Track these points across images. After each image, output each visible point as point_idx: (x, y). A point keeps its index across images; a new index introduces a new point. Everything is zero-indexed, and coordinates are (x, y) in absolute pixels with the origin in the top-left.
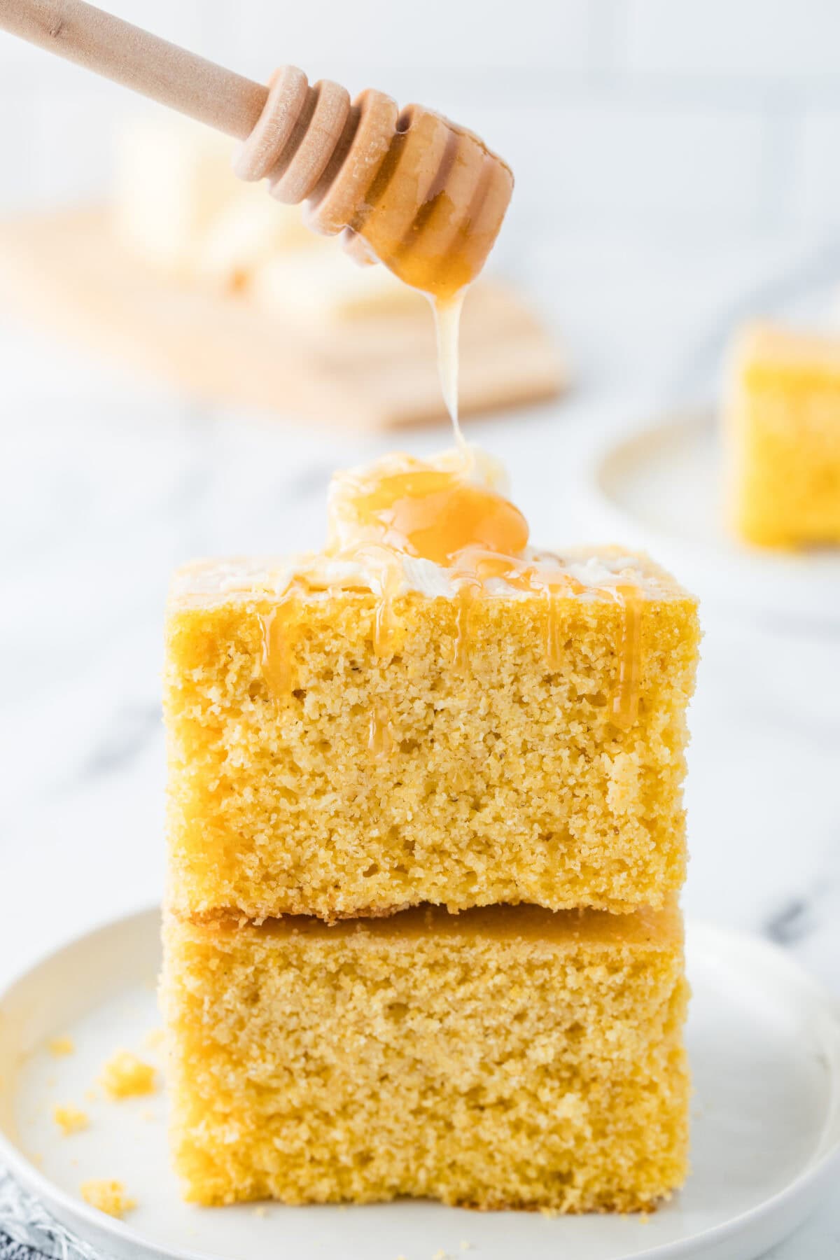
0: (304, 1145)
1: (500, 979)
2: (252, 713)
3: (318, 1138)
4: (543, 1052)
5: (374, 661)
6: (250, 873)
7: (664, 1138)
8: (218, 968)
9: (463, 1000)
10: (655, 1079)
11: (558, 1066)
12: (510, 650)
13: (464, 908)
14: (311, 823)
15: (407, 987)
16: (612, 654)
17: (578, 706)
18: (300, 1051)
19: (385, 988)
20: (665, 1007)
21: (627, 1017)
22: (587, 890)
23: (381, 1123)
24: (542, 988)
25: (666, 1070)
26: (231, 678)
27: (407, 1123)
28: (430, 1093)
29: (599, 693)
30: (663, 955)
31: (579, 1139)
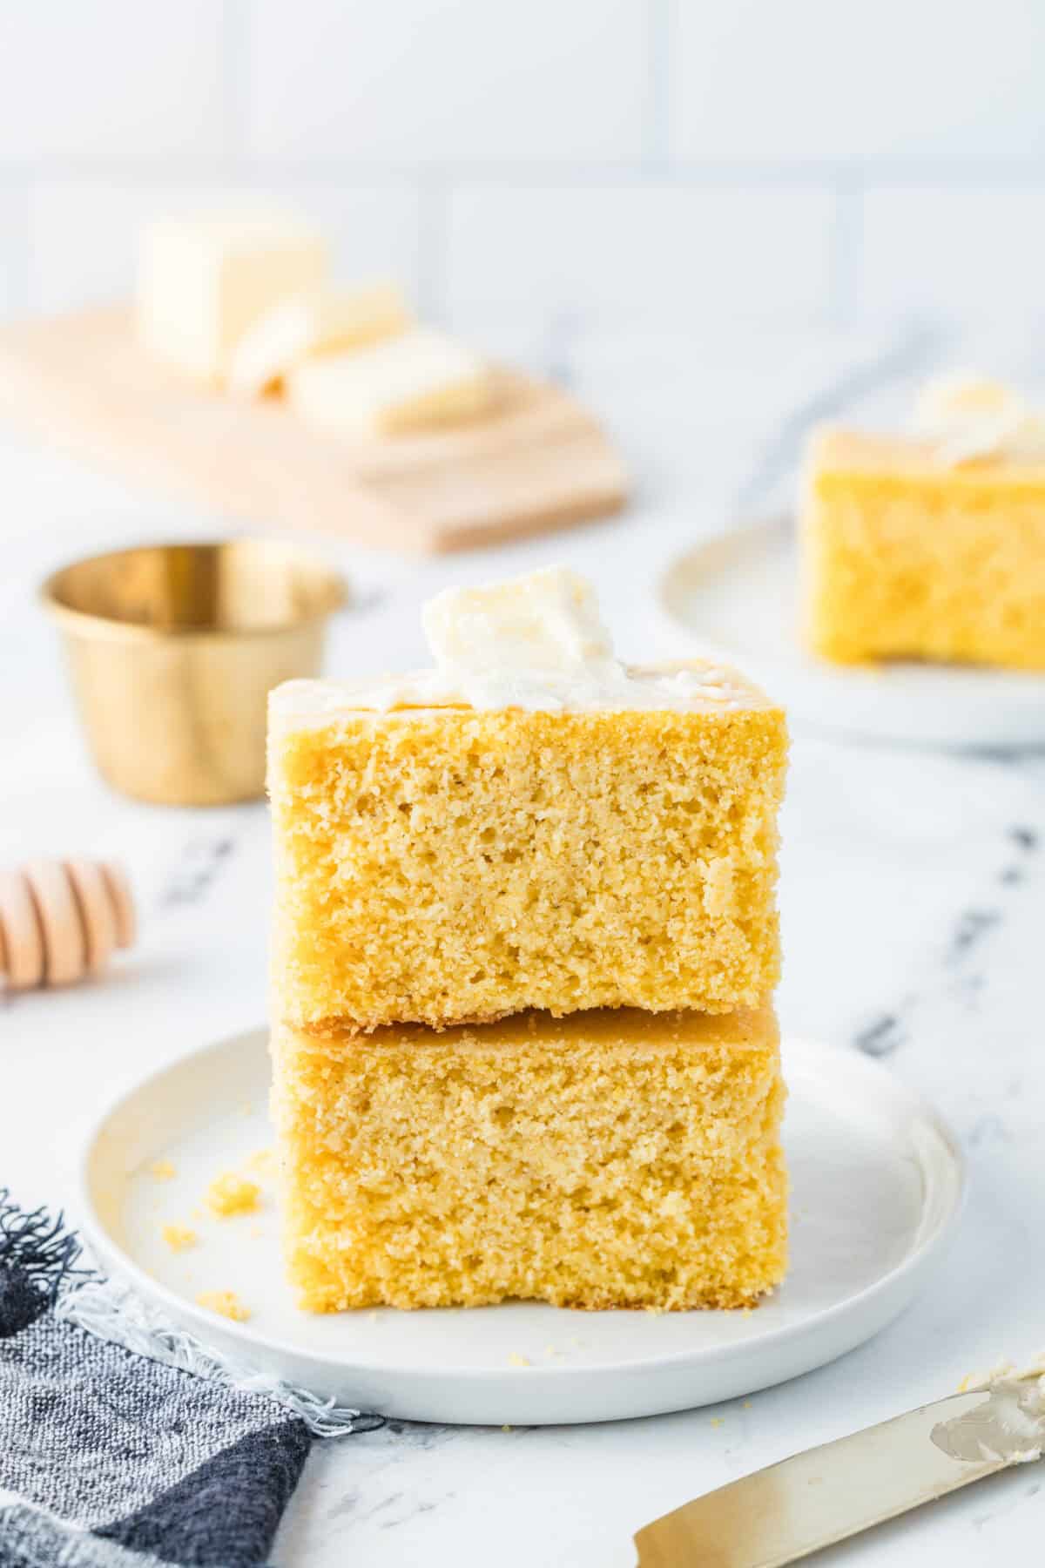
0: (415, 1249)
1: (603, 1081)
2: (359, 828)
3: (428, 1244)
4: (646, 1152)
5: (477, 773)
6: (360, 982)
7: (764, 1234)
8: (330, 1077)
9: (567, 1102)
10: (755, 1176)
11: (659, 1165)
12: (607, 760)
13: (567, 1012)
14: (419, 932)
15: (512, 1091)
16: (705, 762)
17: (673, 813)
18: (411, 1157)
19: (491, 1093)
20: (763, 1108)
21: (726, 1116)
22: (685, 991)
23: (489, 1226)
24: (644, 1088)
25: (764, 1167)
26: (339, 794)
27: (515, 1226)
28: (537, 1195)
29: (693, 800)
30: (760, 1053)
31: (682, 1237)
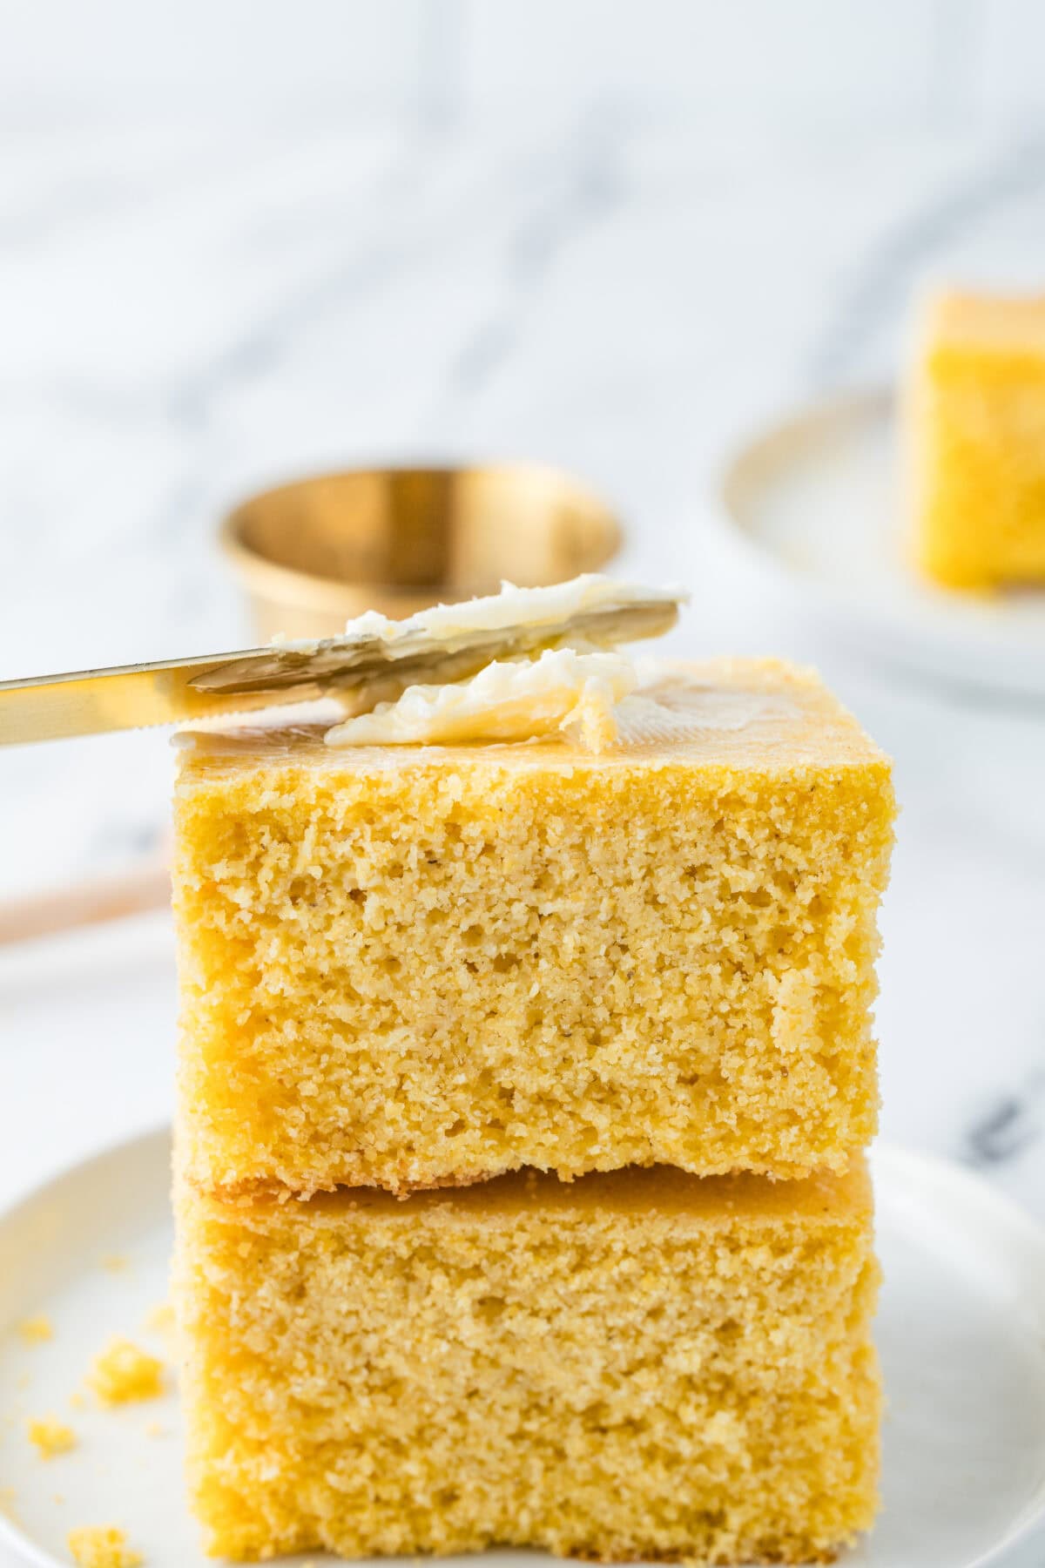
0: (367, 1481)
1: (627, 1266)
2: (293, 923)
3: (384, 1472)
4: (688, 1358)
5: (458, 849)
6: (293, 1133)
7: (847, 1468)
8: (250, 1254)
9: (578, 1292)
10: (835, 1391)
11: (705, 1375)
12: (641, 834)
13: (580, 1174)
14: (374, 1067)
15: (503, 1277)
16: (777, 836)
17: (732, 907)
18: (361, 1361)
19: (474, 1278)
20: (848, 1296)
21: (798, 1311)
22: (745, 1150)
23: (469, 1452)
24: (685, 1274)
25: (850, 1377)
26: (265, 875)
27: (504, 1451)
28: (534, 1413)
29: (761, 888)
30: (846, 1230)
31: (734, 1470)
